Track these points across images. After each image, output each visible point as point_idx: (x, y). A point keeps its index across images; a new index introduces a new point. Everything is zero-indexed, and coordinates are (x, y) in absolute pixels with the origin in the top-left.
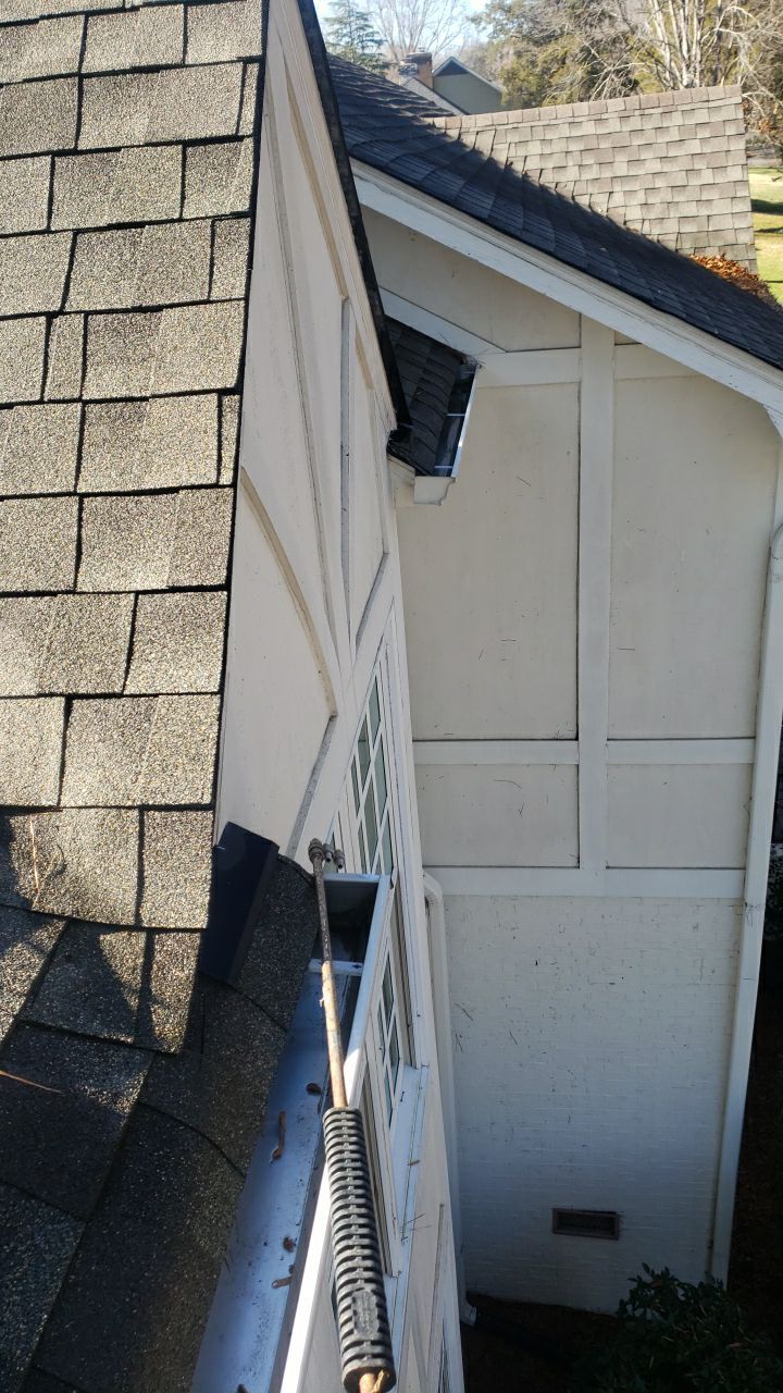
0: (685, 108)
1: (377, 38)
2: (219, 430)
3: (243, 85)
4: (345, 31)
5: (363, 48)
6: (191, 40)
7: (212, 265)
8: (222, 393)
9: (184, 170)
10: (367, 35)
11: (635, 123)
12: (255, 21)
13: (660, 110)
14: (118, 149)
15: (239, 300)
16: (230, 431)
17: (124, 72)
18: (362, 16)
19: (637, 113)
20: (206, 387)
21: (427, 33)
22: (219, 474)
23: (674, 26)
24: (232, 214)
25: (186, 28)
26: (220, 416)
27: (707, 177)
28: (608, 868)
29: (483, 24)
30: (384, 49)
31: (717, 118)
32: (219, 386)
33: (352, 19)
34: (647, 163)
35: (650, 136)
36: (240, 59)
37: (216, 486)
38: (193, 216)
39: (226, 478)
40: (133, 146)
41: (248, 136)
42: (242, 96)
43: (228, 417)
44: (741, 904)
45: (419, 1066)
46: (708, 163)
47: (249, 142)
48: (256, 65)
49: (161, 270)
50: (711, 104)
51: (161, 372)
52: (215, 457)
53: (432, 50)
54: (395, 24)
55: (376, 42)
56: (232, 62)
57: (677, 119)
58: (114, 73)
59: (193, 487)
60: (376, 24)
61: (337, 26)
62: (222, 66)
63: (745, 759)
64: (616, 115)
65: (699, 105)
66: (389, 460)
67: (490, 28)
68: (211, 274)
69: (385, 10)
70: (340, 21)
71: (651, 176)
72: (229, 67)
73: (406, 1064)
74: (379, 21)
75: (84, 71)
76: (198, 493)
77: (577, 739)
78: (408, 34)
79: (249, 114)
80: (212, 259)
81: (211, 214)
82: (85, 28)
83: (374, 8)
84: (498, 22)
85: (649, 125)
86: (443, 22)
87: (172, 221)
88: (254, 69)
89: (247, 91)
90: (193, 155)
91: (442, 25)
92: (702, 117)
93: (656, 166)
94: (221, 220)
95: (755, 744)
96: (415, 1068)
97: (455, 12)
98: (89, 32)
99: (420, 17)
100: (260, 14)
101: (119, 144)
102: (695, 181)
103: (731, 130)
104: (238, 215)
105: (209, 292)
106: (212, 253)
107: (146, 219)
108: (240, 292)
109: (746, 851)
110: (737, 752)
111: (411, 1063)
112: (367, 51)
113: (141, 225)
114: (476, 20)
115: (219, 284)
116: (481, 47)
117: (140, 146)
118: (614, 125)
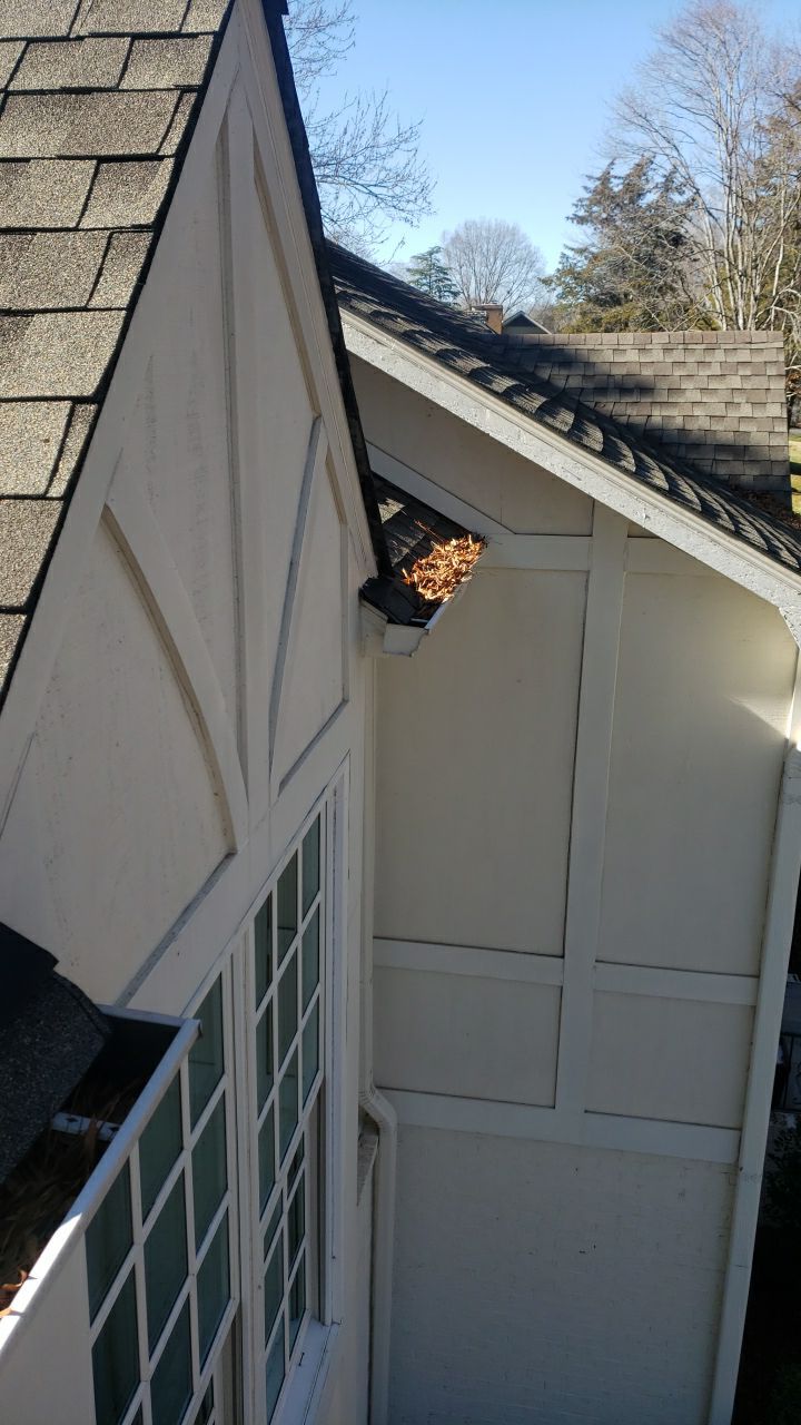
0: (727, 347)
1: (453, 289)
2: (64, 441)
3: (175, 112)
4: (424, 281)
5: (440, 297)
6: (131, 69)
7: (100, 274)
8: (77, 401)
9: (93, 183)
10: (444, 286)
11: (678, 355)
12: (202, 56)
13: (703, 346)
14: (27, 160)
15: (120, 309)
16: (76, 443)
17: (52, 92)
18: (442, 270)
19: (681, 347)
20: (60, 394)
21: (501, 291)
22: (49, 485)
23: (732, 303)
24: (134, 226)
25: (128, 58)
26: (69, 424)
27: (746, 410)
28: (586, 1112)
29: (553, 285)
30: (460, 299)
31: (758, 359)
32: (75, 394)
33: (433, 271)
34: (687, 392)
35: (692, 369)
36: (177, 87)
37: (43, 497)
38: (91, 227)
39: (58, 489)
40: (43, 158)
41: (169, 157)
42: (172, 121)
43: (78, 427)
44: (735, 1169)
45: (328, 1321)
46: (748, 398)
47: (169, 164)
48: (195, 94)
49: (42, 276)
50: (753, 346)
51: (15, 376)
52: (51, 467)
53: (505, 305)
54: (473, 281)
55: (452, 293)
56: (169, 90)
57: (719, 356)
58: (42, 92)
59: (16, 497)
60: (455, 278)
61: (417, 277)
62: (157, 93)
63: (748, 1001)
64: (660, 347)
65: (741, 346)
66: (361, 604)
67: (560, 290)
68: (96, 283)
69: (464, 268)
70: (421, 273)
71: (690, 405)
72: (164, 95)
73: (313, 1317)
74: (458, 277)
75: (11, 88)
76: (21, 505)
77: (563, 957)
78: (484, 289)
79: (176, 138)
80: (101, 270)
81: (110, 226)
82: (24, 52)
83: (455, 265)
84: (567, 285)
85: (691, 359)
86: (518, 282)
87: (68, 230)
88: (192, 98)
89: (179, 116)
90: (107, 171)
91: (515, 286)
92: (744, 356)
93: (697, 396)
94: (121, 233)
95: (759, 982)
96: (324, 1324)
97: (530, 276)
98: (27, 56)
99: (496, 277)
100: (208, 50)
101: (30, 156)
102: (733, 413)
103: (772, 371)
104: (139, 229)
105: (89, 300)
106: (103, 263)
107: (39, 226)
108: (124, 301)
109: (743, 1108)
110: (738, 992)
111: (320, 1317)
112: (444, 300)
113: (34, 231)
114: (547, 282)
115: (101, 293)
116: (552, 308)
117: (51, 159)
118: (657, 355)
